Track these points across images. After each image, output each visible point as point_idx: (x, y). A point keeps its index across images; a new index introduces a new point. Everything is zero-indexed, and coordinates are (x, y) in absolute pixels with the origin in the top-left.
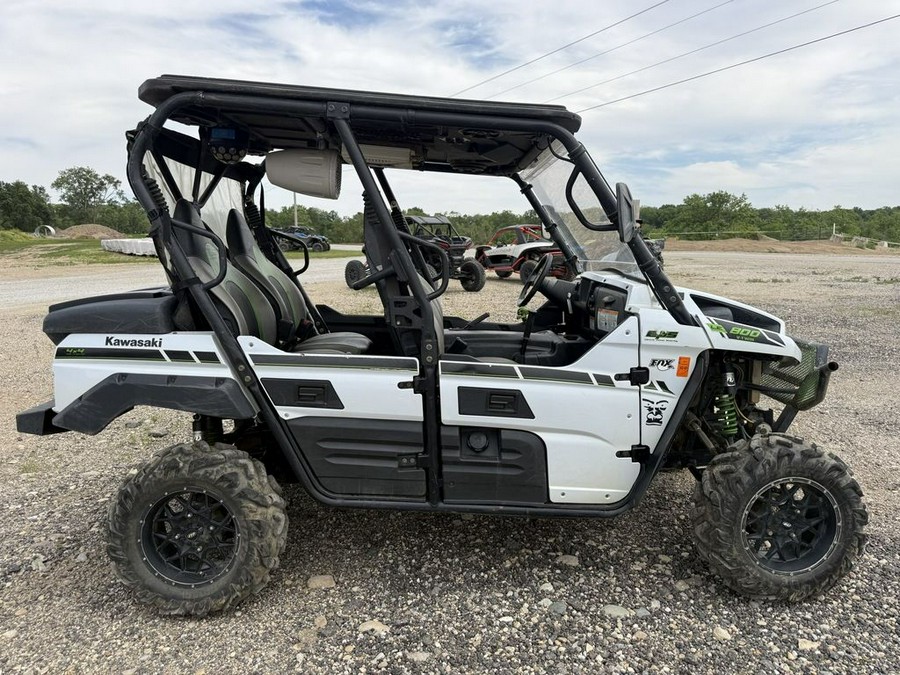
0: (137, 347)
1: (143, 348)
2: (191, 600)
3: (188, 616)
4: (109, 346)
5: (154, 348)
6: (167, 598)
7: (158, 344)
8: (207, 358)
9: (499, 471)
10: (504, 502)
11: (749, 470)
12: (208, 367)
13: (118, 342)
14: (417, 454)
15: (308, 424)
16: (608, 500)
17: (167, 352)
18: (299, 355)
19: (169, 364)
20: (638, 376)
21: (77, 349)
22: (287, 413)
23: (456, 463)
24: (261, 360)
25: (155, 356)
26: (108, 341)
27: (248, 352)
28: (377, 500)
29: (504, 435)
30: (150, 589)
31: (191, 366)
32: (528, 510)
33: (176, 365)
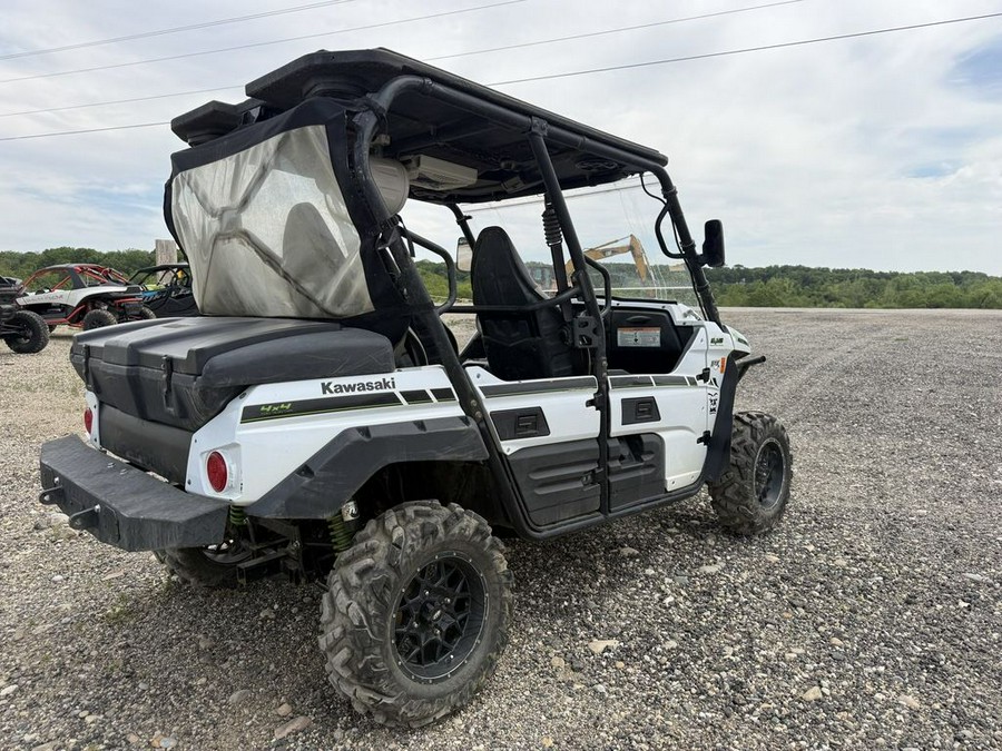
0: (367, 392)
1: (375, 391)
2: (455, 691)
3: (454, 713)
4: (328, 395)
5: (388, 390)
6: (431, 701)
7: (390, 384)
8: (442, 395)
9: (642, 473)
10: (645, 500)
11: (754, 438)
12: (446, 405)
13: (339, 388)
14: (593, 471)
15: (523, 457)
16: (693, 480)
17: (403, 393)
18: (517, 382)
19: (406, 408)
20: (705, 376)
21: (279, 404)
22: (509, 447)
23: (620, 472)
24: (491, 392)
25: (389, 400)
26: (325, 388)
27: (477, 383)
28: (580, 520)
29: (644, 438)
30: (415, 697)
31: (428, 407)
32: (657, 502)
33: (416, 408)
